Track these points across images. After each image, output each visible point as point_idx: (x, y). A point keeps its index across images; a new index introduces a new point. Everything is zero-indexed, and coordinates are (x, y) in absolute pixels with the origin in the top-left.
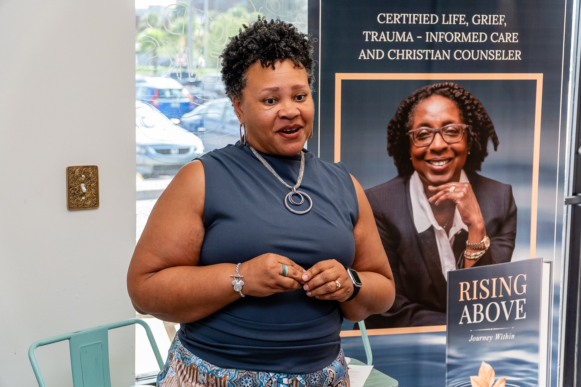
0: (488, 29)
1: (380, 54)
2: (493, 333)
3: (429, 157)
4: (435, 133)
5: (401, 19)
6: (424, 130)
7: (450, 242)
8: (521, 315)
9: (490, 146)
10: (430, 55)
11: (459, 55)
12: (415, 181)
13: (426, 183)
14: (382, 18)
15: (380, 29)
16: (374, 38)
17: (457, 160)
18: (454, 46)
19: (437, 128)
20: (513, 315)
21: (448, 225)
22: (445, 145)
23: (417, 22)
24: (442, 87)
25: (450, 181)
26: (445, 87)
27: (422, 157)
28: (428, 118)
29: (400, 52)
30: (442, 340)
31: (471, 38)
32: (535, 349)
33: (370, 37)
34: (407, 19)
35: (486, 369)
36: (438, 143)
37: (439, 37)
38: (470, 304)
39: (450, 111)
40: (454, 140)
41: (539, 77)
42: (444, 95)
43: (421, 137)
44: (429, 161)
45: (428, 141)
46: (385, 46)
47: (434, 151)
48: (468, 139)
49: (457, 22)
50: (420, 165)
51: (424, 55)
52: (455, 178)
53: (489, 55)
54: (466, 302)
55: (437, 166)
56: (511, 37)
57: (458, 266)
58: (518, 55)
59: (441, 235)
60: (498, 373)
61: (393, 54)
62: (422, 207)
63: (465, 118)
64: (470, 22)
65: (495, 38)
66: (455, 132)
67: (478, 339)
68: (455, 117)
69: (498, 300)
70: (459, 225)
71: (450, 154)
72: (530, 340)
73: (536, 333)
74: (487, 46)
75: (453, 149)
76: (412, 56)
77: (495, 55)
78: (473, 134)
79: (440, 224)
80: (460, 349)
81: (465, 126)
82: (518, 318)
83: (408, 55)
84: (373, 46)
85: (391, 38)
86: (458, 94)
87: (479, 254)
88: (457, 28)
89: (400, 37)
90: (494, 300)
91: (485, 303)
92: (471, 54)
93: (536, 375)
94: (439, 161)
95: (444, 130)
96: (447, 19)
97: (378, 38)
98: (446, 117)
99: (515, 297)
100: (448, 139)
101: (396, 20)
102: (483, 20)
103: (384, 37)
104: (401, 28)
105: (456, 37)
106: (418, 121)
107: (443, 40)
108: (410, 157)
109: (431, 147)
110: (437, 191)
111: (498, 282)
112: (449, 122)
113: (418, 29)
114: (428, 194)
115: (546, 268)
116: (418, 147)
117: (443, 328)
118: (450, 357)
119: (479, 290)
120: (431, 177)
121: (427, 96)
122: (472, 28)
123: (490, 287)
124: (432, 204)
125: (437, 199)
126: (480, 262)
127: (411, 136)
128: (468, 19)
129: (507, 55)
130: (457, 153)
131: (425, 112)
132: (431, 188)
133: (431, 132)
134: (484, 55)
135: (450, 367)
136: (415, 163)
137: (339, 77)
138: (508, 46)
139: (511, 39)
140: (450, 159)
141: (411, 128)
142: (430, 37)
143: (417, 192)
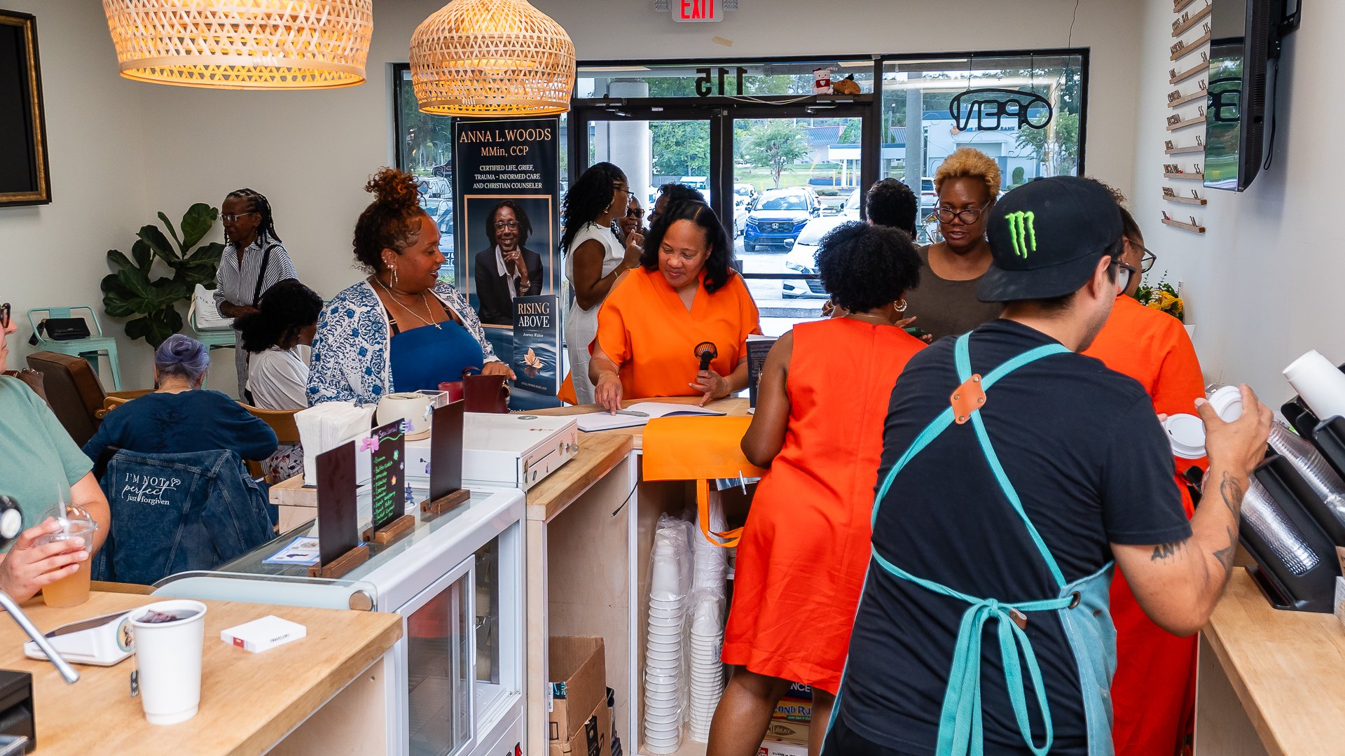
0: (525, 172)
1: (482, 185)
2: (533, 333)
3: (503, 237)
4: (505, 225)
5: (490, 168)
6: (501, 223)
7: (514, 282)
8: (546, 325)
9: (529, 233)
10: (502, 186)
11: (514, 186)
12: (498, 249)
13: (502, 251)
14: (482, 168)
15: (482, 173)
16: (479, 178)
17: (515, 239)
18: (511, 181)
19: (506, 222)
20: (542, 324)
21: (512, 273)
22: (510, 231)
23: (496, 169)
24: (507, 202)
25: (512, 250)
26: (509, 202)
27: (500, 237)
28: (502, 217)
29: (490, 185)
30: (512, 334)
31: (518, 177)
32: (554, 345)
33: (477, 177)
34: (492, 168)
35: (531, 351)
36: (507, 230)
37: (504, 177)
38: (523, 316)
39: (511, 214)
40: (513, 229)
41: (549, 197)
42: (508, 206)
43: (500, 227)
44: (503, 240)
45: (503, 229)
46: (484, 181)
47: (505, 235)
48: (519, 229)
49: (512, 169)
50: (500, 241)
51: (499, 186)
52: (514, 249)
54: (521, 315)
55: (508, 242)
56: (536, 176)
57: (517, 295)
58: (540, 186)
59: (509, 279)
60: (536, 355)
61: (487, 186)
62: (501, 263)
63: (517, 218)
65: (529, 176)
66: (513, 225)
67: (527, 335)
68: (513, 217)
69: (535, 315)
70: (517, 274)
71: (512, 237)
72: (552, 339)
73: (555, 336)
74: (525, 181)
75: (513, 234)
77: (529, 186)
78: (521, 226)
79: (509, 273)
80: (519, 340)
81: (518, 222)
82: (544, 326)
83: (493, 186)
84: (479, 181)
85: (486, 178)
86: (514, 205)
87: (526, 289)
88: (512, 172)
89: (489, 177)
90: (533, 315)
91: (530, 316)
92: (519, 185)
93: (555, 359)
94: (507, 240)
95: (509, 224)
96: (508, 168)
97: (481, 177)
98: (509, 217)
99: (542, 314)
100: (511, 229)
101: (488, 169)
102: (523, 167)
103: (483, 177)
104: (489, 172)
105: (512, 177)
106: (498, 220)
107: (507, 178)
108: (496, 237)
109: (504, 232)
110: (507, 255)
111: (535, 305)
112: (511, 220)
113: (497, 173)
114: (504, 256)
115: (557, 299)
116: (499, 232)
117: (512, 327)
118: (516, 343)
119: (527, 309)
120: (504, 248)
121: (501, 206)
122: (519, 172)
123: (531, 308)
124: (505, 261)
125: (507, 259)
126: (526, 294)
127: (496, 226)
128: (517, 168)
129: (535, 186)
130: (515, 236)
131: (501, 215)
132: (505, 253)
133: (503, 225)
134: (525, 186)
135: (516, 348)
136: (498, 241)
137: (466, 197)
138: (535, 181)
140: (512, 239)
141: (495, 222)
142: (502, 177)
143: (499, 256)
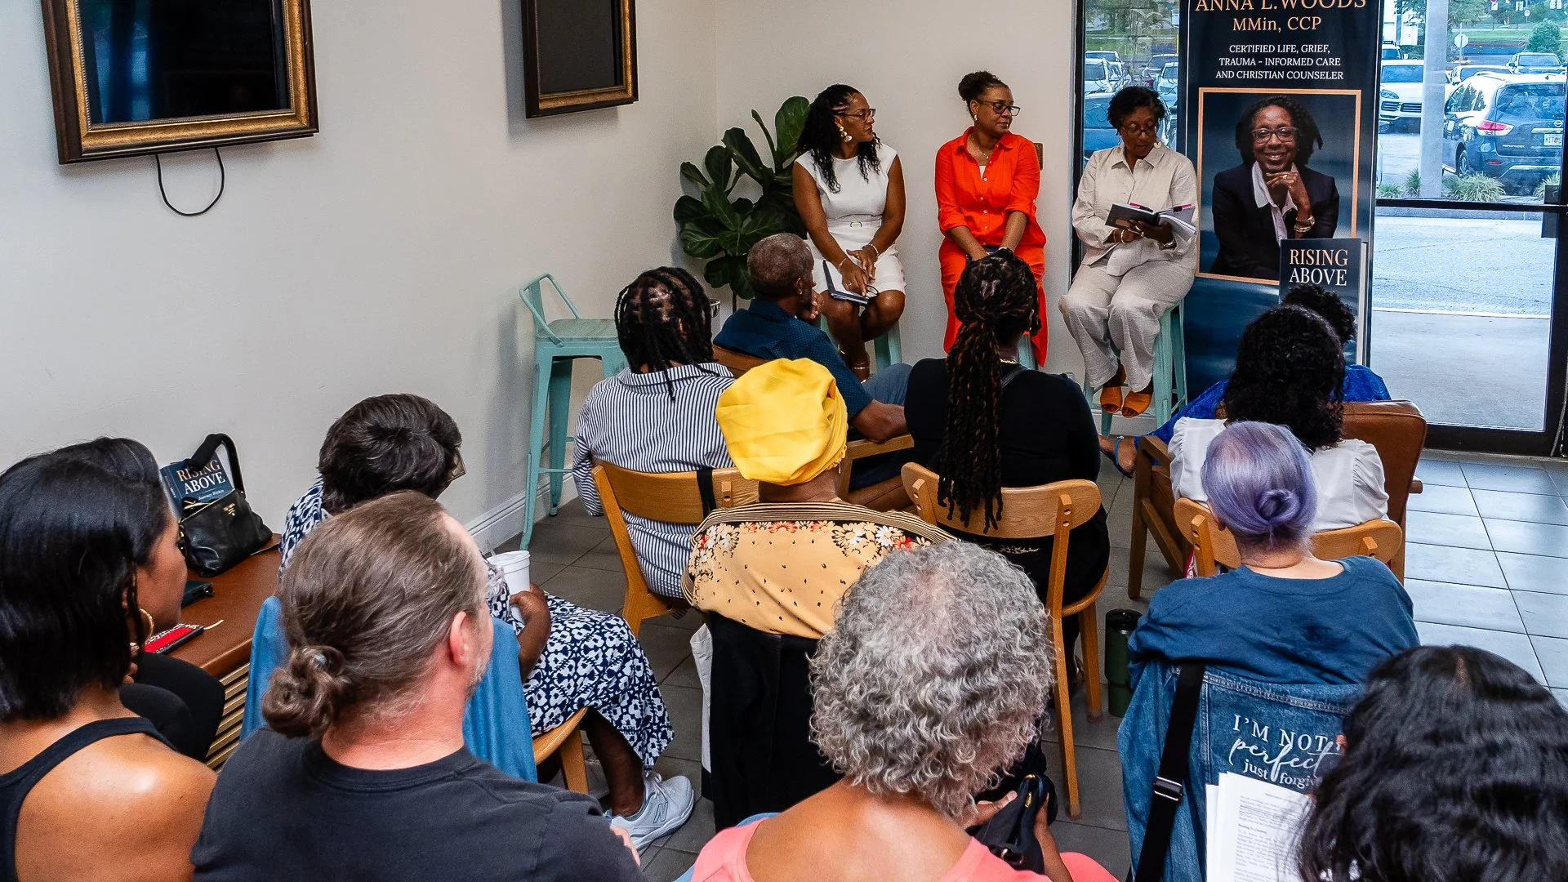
0: (1313, 55)
1: (1231, 74)
3: (1267, 151)
4: (1271, 133)
5: (1247, 49)
6: (1263, 130)
7: (1283, 217)
8: (1342, 282)
9: (1316, 144)
10: (1268, 75)
11: (1291, 75)
12: (1256, 168)
13: (1264, 170)
14: (1233, 49)
15: (1231, 56)
16: (1227, 63)
17: (1289, 154)
18: (1286, 69)
19: (1273, 129)
20: (1334, 281)
21: (1281, 203)
22: (1280, 142)
23: (1259, 51)
24: (1277, 99)
25: (1283, 170)
26: (1280, 98)
27: (1261, 150)
28: (1266, 121)
29: (1246, 73)
30: (1276, 292)
31: (1300, 62)
33: (1224, 62)
34: (1251, 49)
36: (1274, 140)
37: (1276, 62)
38: (1299, 268)
39: (1283, 117)
40: (1287, 139)
41: (1357, 93)
42: (1279, 105)
43: (1262, 136)
44: (1266, 154)
45: (1267, 139)
46: (1235, 68)
47: (1271, 147)
48: (1298, 139)
49: (1290, 51)
50: (1261, 157)
51: (1264, 75)
52: (1288, 168)
53: (1315, 76)
54: (1295, 266)
55: (1273, 158)
57: (1289, 237)
58: (1340, 76)
59: (1276, 211)
61: (1241, 75)
62: (1261, 188)
63: (1295, 122)
64: (1300, 51)
65: (1320, 62)
66: (1287, 134)
68: (1287, 122)
69: (1322, 268)
70: (1290, 205)
71: (1283, 150)
73: (1356, 301)
74: (1311, 69)
75: (1286, 146)
76: (1255, 75)
77: (1319, 75)
78: (1301, 135)
79: (1275, 203)
81: (1295, 129)
82: (1338, 284)
83: (1251, 75)
84: (1228, 68)
85: (1239, 63)
86: (1290, 104)
87: (1306, 229)
88: (1290, 55)
89: (1245, 62)
90: (1318, 267)
91: (1311, 268)
92: (1300, 74)
94: (1275, 155)
95: (1279, 131)
96: (1281, 48)
97: (1230, 62)
98: (1280, 121)
99: (1335, 266)
100: (1282, 138)
101: (1243, 50)
102: (1310, 48)
103: (1234, 62)
104: (1247, 55)
105: (1289, 62)
106: (1259, 124)
107: (1278, 64)
108: (1252, 150)
109: (1269, 143)
110: (1273, 177)
111: (1321, 252)
112: (1283, 125)
113: (1260, 56)
114: (1266, 179)
115: (1364, 245)
116: (1259, 143)
117: (1277, 282)
119: (1306, 258)
120: (1268, 166)
121: (1266, 105)
122: (1302, 55)
123: (1314, 256)
124: (1269, 187)
125: (1273, 182)
126: (1307, 235)
127: (1254, 134)
128: (1298, 48)
129: (1330, 75)
130: (1288, 149)
131: (1264, 118)
132: (1268, 174)
133: (1269, 132)
134: (1310, 75)
136: (1256, 155)
137: (1202, 91)
138: (1331, 69)
139: (1334, 63)
140: (1283, 154)
141: (1253, 129)
142: (1269, 62)
143: (1258, 177)
